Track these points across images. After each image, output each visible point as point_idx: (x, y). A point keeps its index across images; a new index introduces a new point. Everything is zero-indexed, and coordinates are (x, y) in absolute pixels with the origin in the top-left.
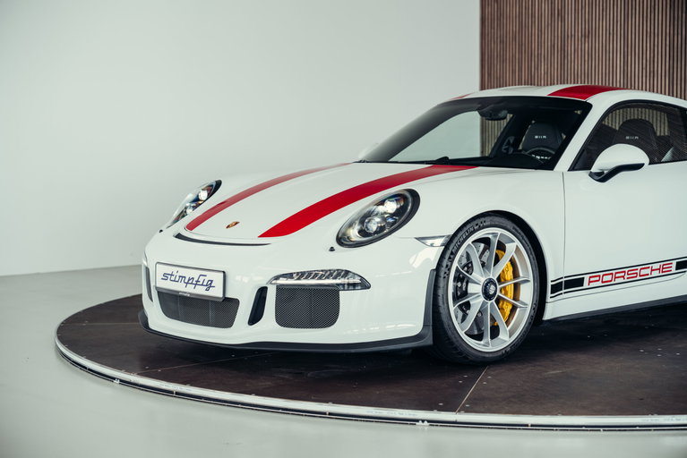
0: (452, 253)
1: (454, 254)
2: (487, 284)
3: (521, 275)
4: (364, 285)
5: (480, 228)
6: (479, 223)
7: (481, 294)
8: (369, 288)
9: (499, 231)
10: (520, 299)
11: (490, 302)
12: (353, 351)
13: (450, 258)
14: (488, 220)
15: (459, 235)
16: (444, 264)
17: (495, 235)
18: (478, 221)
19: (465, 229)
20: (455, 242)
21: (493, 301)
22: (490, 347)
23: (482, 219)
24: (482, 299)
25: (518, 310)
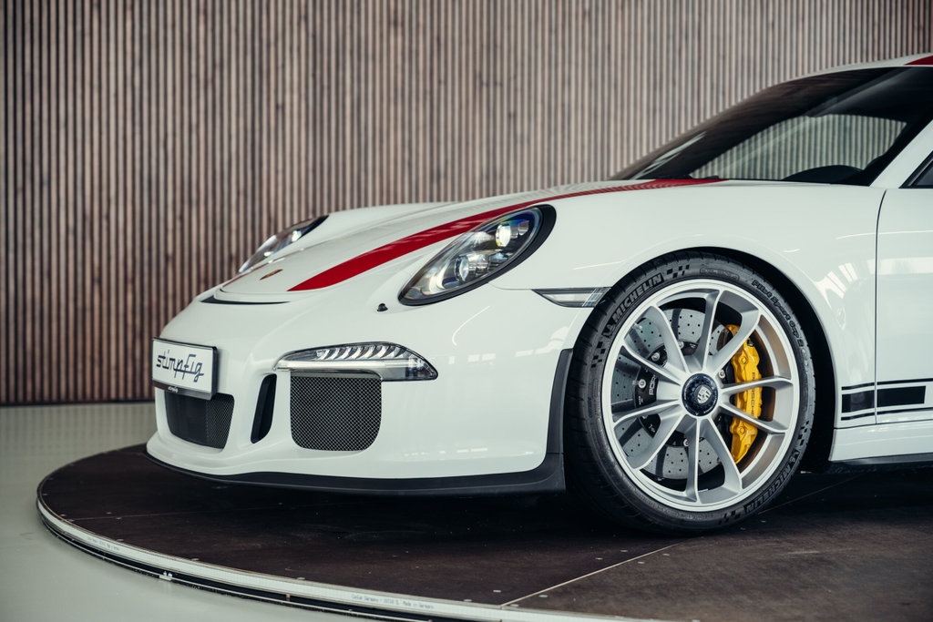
0: (611, 322)
1: (615, 324)
2: (692, 385)
3: (776, 371)
4: (427, 372)
5: (676, 279)
6: (675, 270)
7: (680, 402)
8: (435, 377)
9: (722, 287)
10: (775, 417)
11: (699, 419)
12: (401, 492)
13: (606, 330)
14: (696, 265)
15: (630, 289)
16: (595, 341)
17: (714, 292)
18: (674, 266)
19: (643, 279)
20: (619, 300)
21: (709, 417)
22: (699, 502)
23: (683, 263)
24: (683, 412)
25: (769, 438)
